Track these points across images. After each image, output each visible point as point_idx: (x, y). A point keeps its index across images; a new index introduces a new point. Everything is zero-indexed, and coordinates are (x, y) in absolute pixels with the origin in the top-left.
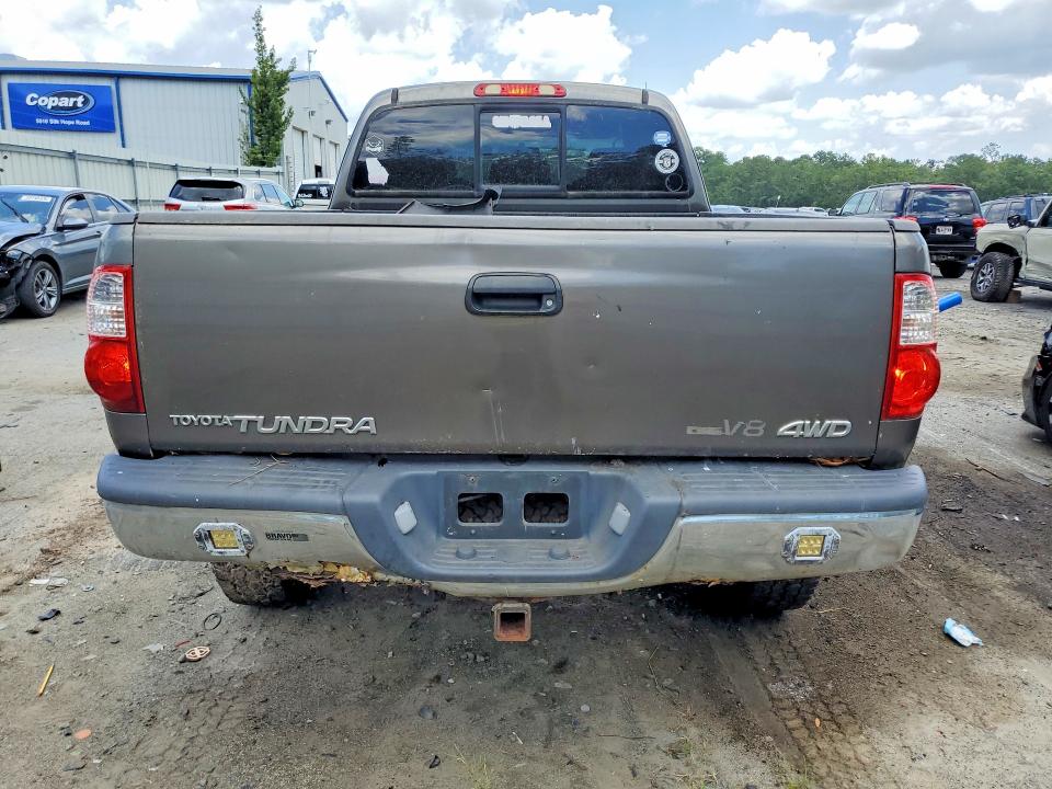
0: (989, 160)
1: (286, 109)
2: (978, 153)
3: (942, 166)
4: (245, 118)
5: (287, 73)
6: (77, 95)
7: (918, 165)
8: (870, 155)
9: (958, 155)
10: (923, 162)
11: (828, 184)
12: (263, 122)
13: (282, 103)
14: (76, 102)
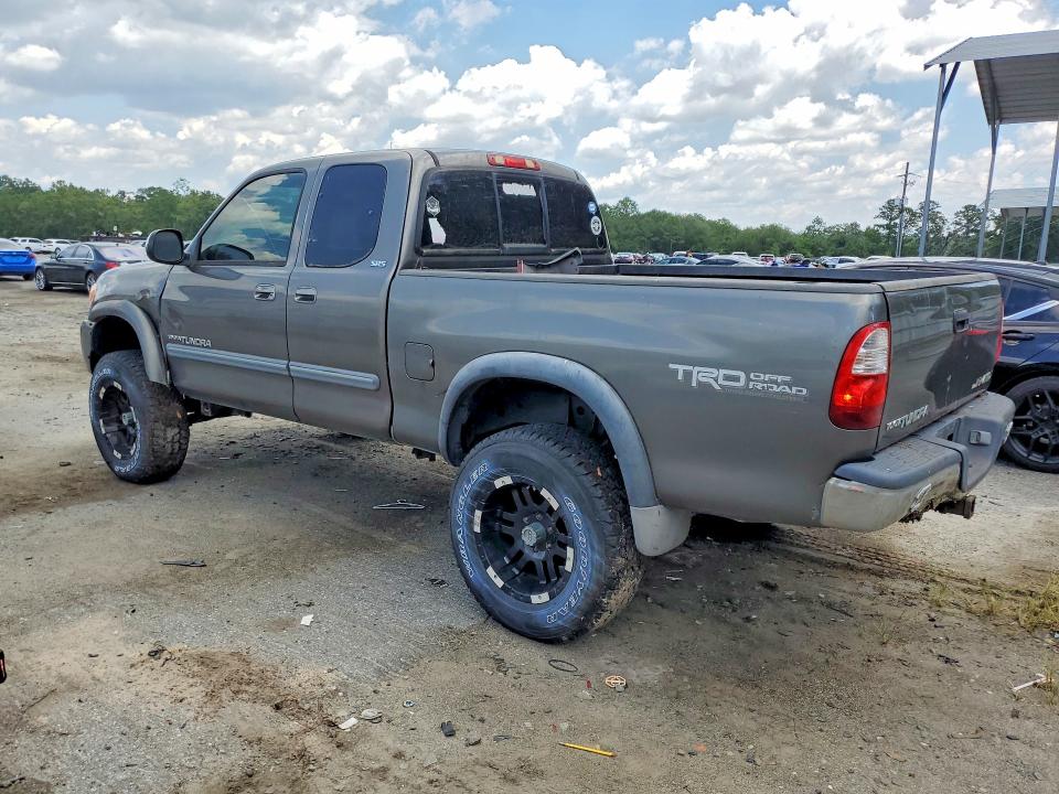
0: (181, 192)
2: (169, 188)
3: (132, 197)
7: (110, 195)
8: (59, 182)
9: (147, 187)
10: (113, 193)
11: (16, 210)
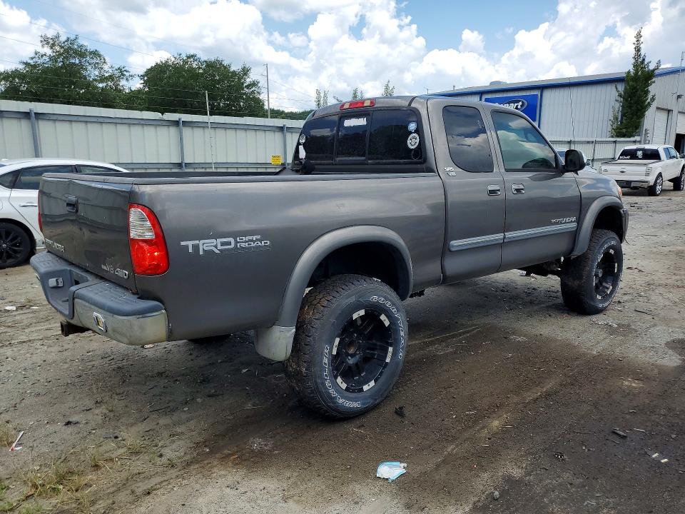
1: (650, 96)
4: (618, 106)
5: (654, 70)
6: (518, 102)
12: (630, 107)
13: (647, 92)
14: (517, 106)
